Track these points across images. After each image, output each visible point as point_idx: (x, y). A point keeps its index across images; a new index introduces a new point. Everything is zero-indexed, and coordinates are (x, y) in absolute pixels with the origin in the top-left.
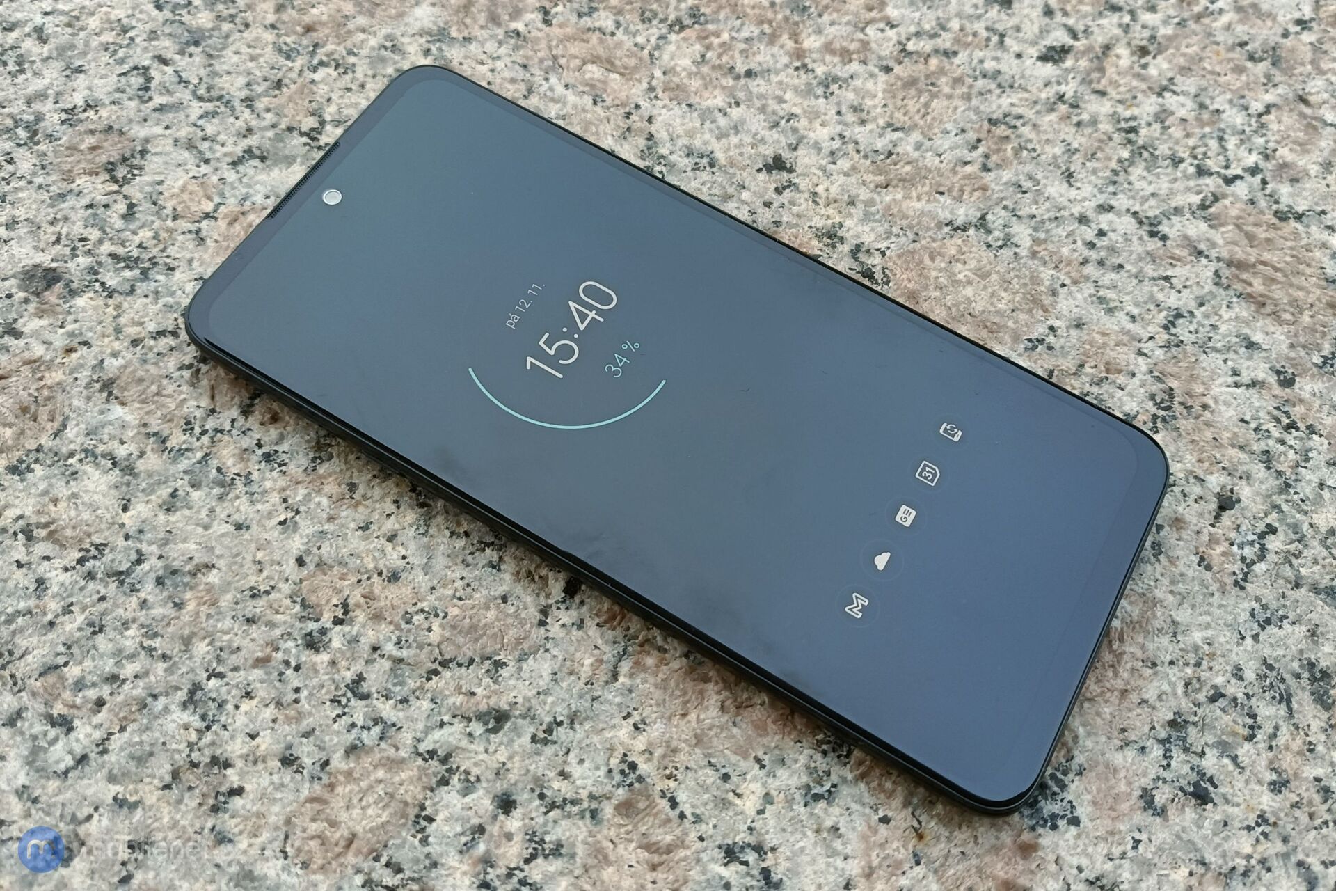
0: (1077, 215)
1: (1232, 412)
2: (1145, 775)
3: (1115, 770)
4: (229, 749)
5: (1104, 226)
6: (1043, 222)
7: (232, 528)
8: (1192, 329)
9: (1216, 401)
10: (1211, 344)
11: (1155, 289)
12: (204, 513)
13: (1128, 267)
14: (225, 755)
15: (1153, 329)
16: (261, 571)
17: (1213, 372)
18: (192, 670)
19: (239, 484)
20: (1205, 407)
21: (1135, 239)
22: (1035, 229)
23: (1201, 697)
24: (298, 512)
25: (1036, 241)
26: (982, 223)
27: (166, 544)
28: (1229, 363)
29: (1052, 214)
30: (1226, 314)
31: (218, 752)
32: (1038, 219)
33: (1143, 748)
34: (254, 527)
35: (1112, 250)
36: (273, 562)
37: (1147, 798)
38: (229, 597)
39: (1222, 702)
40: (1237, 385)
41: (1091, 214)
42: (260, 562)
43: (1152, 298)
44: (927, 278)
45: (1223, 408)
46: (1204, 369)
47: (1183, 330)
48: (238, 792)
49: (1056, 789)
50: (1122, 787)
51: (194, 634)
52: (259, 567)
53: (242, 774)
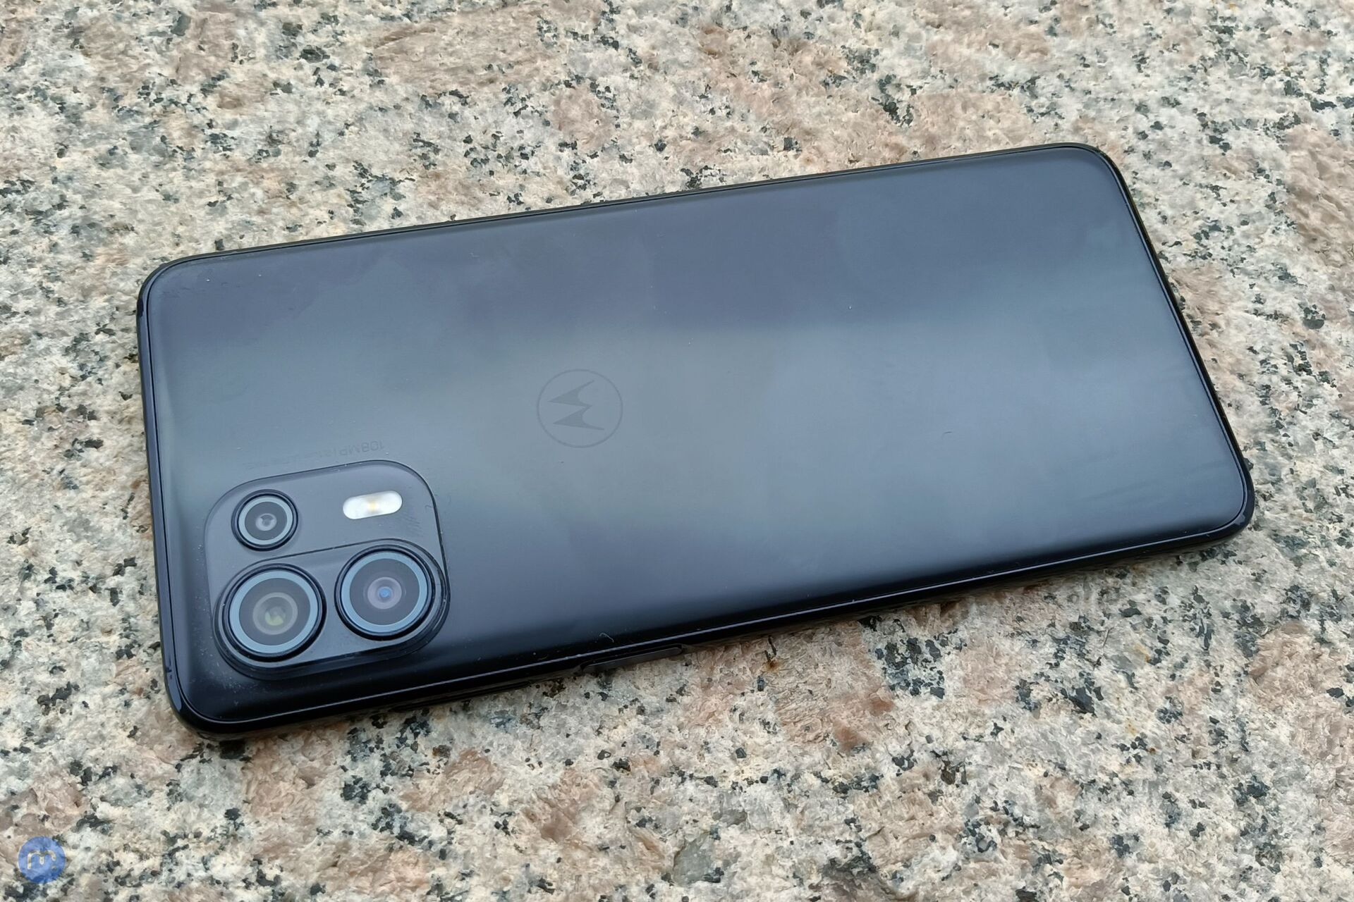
0: (1137, 102)
1: (1241, 338)
2: (1028, 668)
3: (998, 655)
4: (98, 402)
5: (1163, 120)
6: (1097, 100)
7: (159, 197)
8: (1226, 244)
9: (1228, 323)
10: (1241, 265)
11: (1199, 196)
12: (137, 175)
13: (1175, 167)
14: (93, 407)
15: (1181, 235)
16: (177, 245)
17: (1235, 294)
18: (84, 320)
19: (180, 157)
20: (1214, 326)
21: (1193, 140)
22: (1087, 106)
23: (1115, 609)
24: (230, 198)
25: (1083, 117)
26: (1030, 86)
27: (92, 197)
28: (1256, 288)
29: (1109, 95)
30: (1268, 238)
31: (87, 402)
32: (1093, 96)
33: (1035, 642)
34: (183, 201)
35: (1164, 145)
36: (192, 239)
37: (1023, 691)
38: (139, 261)
39: (1135, 620)
40: (1257, 313)
41: (1152, 104)
42: (178, 236)
43: (1192, 203)
44: (953, 126)
45: (1233, 331)
46: (1225, 287)
47: (1215, 244)
48: (96, 444)
49: (928, 656)
50: (1001, 673)
51: (93, 288)
52: (176, 239)
53: (104, 429)
